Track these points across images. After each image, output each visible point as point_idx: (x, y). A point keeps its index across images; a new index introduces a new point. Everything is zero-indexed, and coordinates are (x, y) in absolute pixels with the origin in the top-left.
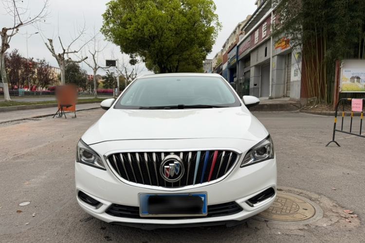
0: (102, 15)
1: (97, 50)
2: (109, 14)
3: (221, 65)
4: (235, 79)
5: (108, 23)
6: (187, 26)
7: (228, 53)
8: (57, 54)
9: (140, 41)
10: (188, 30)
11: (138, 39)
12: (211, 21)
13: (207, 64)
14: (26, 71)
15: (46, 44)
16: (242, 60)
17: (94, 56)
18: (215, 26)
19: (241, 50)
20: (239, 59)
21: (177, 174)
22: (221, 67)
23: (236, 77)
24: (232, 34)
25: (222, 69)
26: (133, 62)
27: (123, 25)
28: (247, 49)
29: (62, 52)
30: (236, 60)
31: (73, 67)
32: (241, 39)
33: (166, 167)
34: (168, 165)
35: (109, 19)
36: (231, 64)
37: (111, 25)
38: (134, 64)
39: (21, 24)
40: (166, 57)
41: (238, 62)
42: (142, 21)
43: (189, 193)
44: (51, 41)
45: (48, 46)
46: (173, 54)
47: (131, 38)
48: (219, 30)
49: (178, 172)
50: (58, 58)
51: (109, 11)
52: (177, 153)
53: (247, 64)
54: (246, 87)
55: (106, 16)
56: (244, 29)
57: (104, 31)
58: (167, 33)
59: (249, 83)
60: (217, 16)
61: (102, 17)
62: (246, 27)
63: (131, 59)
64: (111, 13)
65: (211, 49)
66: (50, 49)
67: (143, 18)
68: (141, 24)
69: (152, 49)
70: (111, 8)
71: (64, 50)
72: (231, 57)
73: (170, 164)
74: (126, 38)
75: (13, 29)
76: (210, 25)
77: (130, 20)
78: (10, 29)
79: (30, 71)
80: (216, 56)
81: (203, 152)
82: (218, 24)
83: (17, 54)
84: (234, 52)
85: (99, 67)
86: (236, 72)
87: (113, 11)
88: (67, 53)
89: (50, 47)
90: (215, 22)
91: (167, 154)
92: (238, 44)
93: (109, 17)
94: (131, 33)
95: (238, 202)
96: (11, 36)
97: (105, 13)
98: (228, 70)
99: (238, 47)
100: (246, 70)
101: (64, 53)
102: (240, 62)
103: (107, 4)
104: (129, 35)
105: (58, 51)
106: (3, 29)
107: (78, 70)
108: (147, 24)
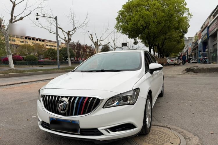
0: (116, 18)
1: (116, 38)
2: (119, 17)
3: (198, 40)
4: (206, 50)
5: (119, 23)
6: (165, 19)
7: (202, 32)
8: (94, 42)
9: (136, 31)
10: (166, 20)
11: (135, 30)
12: (184, 13)
13: (190, 40)
14: (83, 51)
15: (90, 37)
16: (211, 36)
17: (114, 41)
18: (187, 16)
19: (210, 29)
20: (209, 36)
21: (64, 108)
22: (197, 42)
23: (207, 48)
24: (208, 19)
25: (198, 43)
26: (136, 43)
27: (127, 22)
28: (215, 28)
29: (97, 41)
30: (207, 36)
31: (106, 48)
32: (210, 22)
33: (60, 104)
34: (61, 103)
35: (119, 20)
36: (204, 40)
37: (121, 23)
38: (136, 44)
39: (75, 28)
40: (152, 39)
41: (208, 37)
42: (136, 19)
43: (71, 120)
44: (92, 35)
45: (90, 38)
46: (157, 36)
47: (130, 30)
48: (190, 18)
49: (65, 107)
50: (95, 44)
51: (119, 16)
52: (67, 97)
53: (215, 39)
54: (215, 55)
55: (118, 19)
56: (213, 15)
57: (117, 27)
58: (152, 24)
59: (216, 52)
60: (188, 9)
61: (116, 20)
62: (214, 13)
63: (134, 41)
64: (120, 16)
65: (187, 31)
66: (91, 40)
67: (137, 17)
68: (136, 21)
69: (144, 34)
70: (120, 14)
71: (98, 40)
72: (203, 35)
73: (62, 103)
74: (128, 29)
75: (73, 30)
76: (182, 16)
77: (130, 19)
78: (71, 31)
79: (85, 51)
80: (196, 35)
81: (80, 98)
82: (189, 14)
83: (79, 43)
84: (206, 31)
85: (117, 47)
86: (207, 45)
87: (121, 15)
88: (99, 41)
89: (91, 38)
90: (187, 13)
91: (62, 97)
92: (208, 26)
93: (119, 19)
94: (130, 27)
95: (99, 129)
96: (72, 34)
97: (117, 17)
98: (202, 44)
99: (208, 28)
100: (215, 43)
101: (98, 41)
102: (210, 38)
103: (118, 12)
104: (129, 28)
105: (95, 40)
106: (68, 31)
107: (109, 49)
108: (139, 20)
